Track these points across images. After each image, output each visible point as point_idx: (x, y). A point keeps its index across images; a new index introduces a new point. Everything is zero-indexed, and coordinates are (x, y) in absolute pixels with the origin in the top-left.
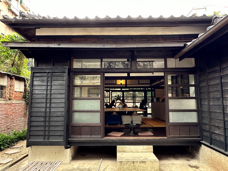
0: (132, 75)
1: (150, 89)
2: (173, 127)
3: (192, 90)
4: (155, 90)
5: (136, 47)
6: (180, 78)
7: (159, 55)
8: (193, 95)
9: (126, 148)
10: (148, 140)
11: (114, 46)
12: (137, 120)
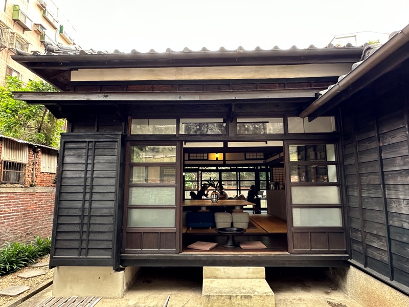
0: (231, 145)
1: (264, 167)
2: (299, 234)
3: (332, 170)
4: (272, 170)
5: (234, 98)
6: (312, 149)
7: (273, 111)
8: (334, 180)
9: (219, 270)
10: (257, 256)
11: (197, 98)
12: (241, 221)
